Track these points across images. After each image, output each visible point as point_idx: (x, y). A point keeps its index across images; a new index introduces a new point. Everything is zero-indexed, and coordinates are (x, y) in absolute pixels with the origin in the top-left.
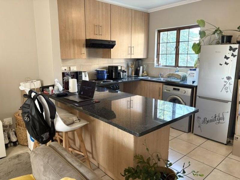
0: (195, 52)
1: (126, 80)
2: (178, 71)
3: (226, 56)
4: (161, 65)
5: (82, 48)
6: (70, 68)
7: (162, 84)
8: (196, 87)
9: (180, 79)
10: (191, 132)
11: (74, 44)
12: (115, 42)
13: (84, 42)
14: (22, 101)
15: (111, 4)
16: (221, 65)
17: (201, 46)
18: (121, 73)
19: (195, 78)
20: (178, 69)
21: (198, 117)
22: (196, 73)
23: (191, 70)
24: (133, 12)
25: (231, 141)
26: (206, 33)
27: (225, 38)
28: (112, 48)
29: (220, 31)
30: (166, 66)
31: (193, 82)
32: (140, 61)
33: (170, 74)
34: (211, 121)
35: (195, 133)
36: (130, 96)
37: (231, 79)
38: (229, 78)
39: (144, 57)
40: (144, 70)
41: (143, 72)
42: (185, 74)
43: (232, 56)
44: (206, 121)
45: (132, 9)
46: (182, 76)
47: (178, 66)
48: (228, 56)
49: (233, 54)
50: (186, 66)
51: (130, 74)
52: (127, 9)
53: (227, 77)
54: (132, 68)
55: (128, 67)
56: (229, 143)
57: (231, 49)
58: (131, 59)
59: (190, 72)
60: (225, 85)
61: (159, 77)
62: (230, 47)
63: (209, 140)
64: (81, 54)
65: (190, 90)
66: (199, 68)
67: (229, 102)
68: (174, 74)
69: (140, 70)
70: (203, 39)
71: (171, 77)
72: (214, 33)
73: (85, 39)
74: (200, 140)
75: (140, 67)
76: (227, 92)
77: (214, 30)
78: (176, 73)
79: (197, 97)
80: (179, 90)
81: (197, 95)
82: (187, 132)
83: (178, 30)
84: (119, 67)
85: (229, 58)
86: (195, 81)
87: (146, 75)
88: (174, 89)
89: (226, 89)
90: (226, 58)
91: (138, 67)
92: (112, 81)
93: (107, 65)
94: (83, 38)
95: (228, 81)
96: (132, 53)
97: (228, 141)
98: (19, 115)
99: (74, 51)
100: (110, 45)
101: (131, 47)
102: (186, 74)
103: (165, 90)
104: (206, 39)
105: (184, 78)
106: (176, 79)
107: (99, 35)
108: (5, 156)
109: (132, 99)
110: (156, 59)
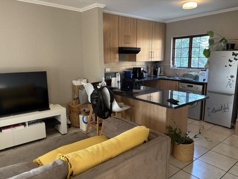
0: (206, 56)
1: (147, 79)
2: (191, 72)
3: (230, 60)
4: (177, 66)
5: (116, 54)
6: (105, 69)
7: (178, 82)
8: (207, 83)
9: (193, 78)
10: (202, 120)
11: (110, 51)
12: (140, 48)
13: (117, 49)
14: (73, 94)
15: (137, 19)
16: (226, 66)
17: (210, 51)
18: (144, 73)
19: (206, 77)
20: (191, 70)
21: (208, 108)
22: (206, 73)
23: (202, 70)
24: (154, 24)
25: (234, 125)
26: (214, 41)
27: (229, 46)
28: (138, 53)
29: (225, 40)
30: (180, 67)
31: (204, 80)
32: (158, 63)
33: (184, 74)
34: (218, 110)
35: (206, 121)
36: (150, 93)
37: (234, 77)
38: (232, 77)
39: (161, 59)
40: (162, 70)
41: (160, 72)
42: (196, 74)
43: (234, 59)
44: (214, 111)
45: (152, 22)
46: (194, 75)
47: (191, 68)
48: (231, 60)
49: (235, 58)
50: (197, 67)
51: (149, 74)
52: (149, 22)
53: (230, 76)
54: (151, 69)
55: (148, 68)
56: (233, 127)
57: (234, 54)
58: (151, 61)
59: (201, 72)
60: (229, 82)
61: (175, 77)
62: (233, 53)
63: (217, 126)
64: (115, 58)
65: (201, 87)
66: (209, 69)
67: (233, 95)
68: (188, 74)
69: (157, 71)
70: (212, 46)
71: (185, 76)
72: (221, 41)
73: (118, 47)
74: (209, 126)
75: (158, 69)
76: (231, 87)
77: (221, 39)
78: (190, 73)
79: (207, 92)
80: (192, 86)
81: (207, 90)
82: (199, 119)
83: (191, 37)
84: (142, 68)
85: (232, 61)
86: (205, 79)
87: (163, 75)
88: (188, 86)
89: (230, 85)
90: (230, 61)
91: (156, 68)
92: (137, 80)
93: (132, 67)
94: (117, 46)
95: (231, 79)
96: (152, 57)
97: (232, 125)
98: (72, 104)
99: (110, 57)
100: (136, 51)
101: (152, 52)
102: (198, 74)
103: (181, 87)
104: (215, 46)
105: (197, 77)
106: (189, 78)
107: (128, 43)
108: (67, 133)
109: (151, 96)
110: (171, 61)
